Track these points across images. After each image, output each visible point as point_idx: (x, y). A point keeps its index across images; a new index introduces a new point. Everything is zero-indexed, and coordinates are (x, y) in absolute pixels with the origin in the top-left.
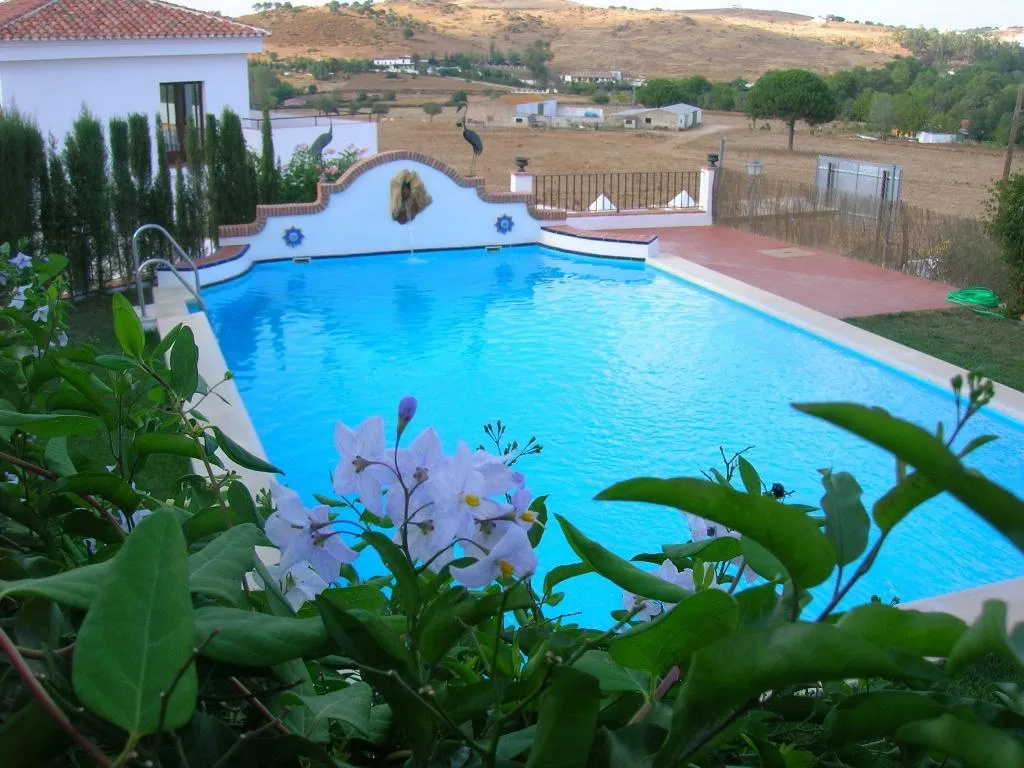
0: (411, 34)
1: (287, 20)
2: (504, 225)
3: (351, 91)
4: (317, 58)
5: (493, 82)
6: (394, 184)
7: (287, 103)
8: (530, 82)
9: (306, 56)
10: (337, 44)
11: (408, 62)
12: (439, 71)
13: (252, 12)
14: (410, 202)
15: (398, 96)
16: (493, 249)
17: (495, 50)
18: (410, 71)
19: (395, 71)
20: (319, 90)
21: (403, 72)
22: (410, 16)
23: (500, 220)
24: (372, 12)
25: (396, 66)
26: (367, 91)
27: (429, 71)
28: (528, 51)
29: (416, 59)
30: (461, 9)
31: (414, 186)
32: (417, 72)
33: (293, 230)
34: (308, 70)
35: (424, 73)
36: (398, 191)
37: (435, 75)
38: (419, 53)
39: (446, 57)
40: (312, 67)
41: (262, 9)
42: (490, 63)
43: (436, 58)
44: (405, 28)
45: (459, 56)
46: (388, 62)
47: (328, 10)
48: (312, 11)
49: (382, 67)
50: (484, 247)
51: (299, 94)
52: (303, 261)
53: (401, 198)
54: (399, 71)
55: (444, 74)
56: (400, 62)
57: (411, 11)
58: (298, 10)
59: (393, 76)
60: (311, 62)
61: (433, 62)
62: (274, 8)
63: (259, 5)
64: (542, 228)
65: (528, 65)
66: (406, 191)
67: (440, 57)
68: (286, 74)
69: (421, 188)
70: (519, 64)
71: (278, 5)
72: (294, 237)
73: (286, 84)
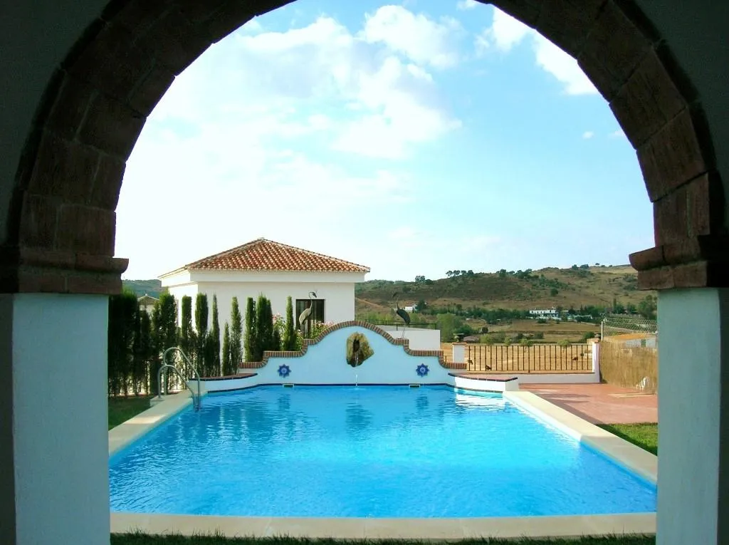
0: (557, 292)
1: (470, 282)
2: (422, 370)
3: (512, 332)
4: (489, 308)
5: (615, 326)
6: (348, 341)
7: (466, 339)
8: (644, 326)
9: (482, 307)
10: (503, 299)
11: (553, 312)
12: (576, 318)
13: (446, 277)
14: (358, 353)
15: (545, 336)
16: (415, 386)
17: (617, 303)
18: (555, 318)
19: (545, 318)
20: (489, 331)
21: (550, 319)
22: (556, 279)
23: (419, 367)
24: (529, 277)
25: (545, 315)
26: (524, 332)
27: (569, 318)
28: (641, 303)
29: (559, 309)
30: (592, 274)
31: (361, 342)
32: (560, 319)
33: (284, 366)
34: (482, 316)
35: (565, 320)
36: (351, 345)
37: (573, 321)
38: (563, 305)
39: (581, 309)
40: (486, 315)
41: (453, 275)
42: (614, 312)
43: (574, 309)
44: (552, 288)
45: (591, 308)
46: (540, 312)
47: (498, 276)
48: (487, 277)
49: (535, 316)
50: (408, 385)
51: (476, 333)
52: (289, 386)
53: (352, 349)
54: (548, 318)
55: (580, 320)
56: (548, 312)
57: (557, 277)
58: (477, 276)
59: (543, 321)
60: (485, 311)
61: (572, 312)
62: (461, 274)
63: (450, 272)
64: (449, 374)
65: (641, 313)
66: (357, 346)
67: (577, 309)
68: (467, 319)
69: (366, 344)
70: (636, 313)
71: (464, 272)
72: (284, 371)
73: (466, 326)
